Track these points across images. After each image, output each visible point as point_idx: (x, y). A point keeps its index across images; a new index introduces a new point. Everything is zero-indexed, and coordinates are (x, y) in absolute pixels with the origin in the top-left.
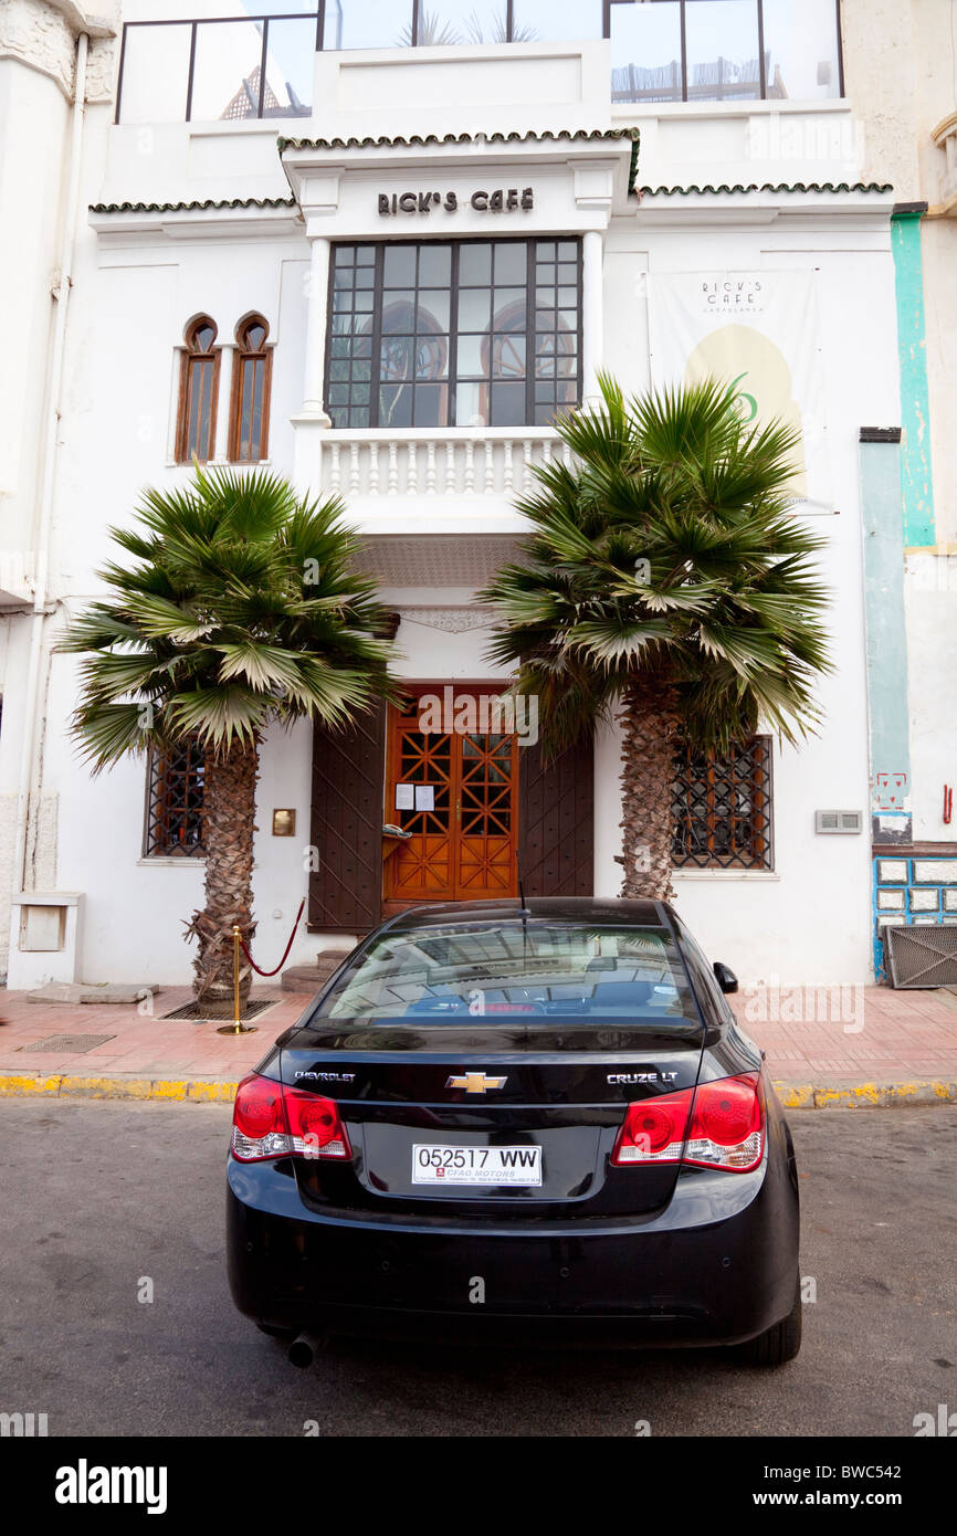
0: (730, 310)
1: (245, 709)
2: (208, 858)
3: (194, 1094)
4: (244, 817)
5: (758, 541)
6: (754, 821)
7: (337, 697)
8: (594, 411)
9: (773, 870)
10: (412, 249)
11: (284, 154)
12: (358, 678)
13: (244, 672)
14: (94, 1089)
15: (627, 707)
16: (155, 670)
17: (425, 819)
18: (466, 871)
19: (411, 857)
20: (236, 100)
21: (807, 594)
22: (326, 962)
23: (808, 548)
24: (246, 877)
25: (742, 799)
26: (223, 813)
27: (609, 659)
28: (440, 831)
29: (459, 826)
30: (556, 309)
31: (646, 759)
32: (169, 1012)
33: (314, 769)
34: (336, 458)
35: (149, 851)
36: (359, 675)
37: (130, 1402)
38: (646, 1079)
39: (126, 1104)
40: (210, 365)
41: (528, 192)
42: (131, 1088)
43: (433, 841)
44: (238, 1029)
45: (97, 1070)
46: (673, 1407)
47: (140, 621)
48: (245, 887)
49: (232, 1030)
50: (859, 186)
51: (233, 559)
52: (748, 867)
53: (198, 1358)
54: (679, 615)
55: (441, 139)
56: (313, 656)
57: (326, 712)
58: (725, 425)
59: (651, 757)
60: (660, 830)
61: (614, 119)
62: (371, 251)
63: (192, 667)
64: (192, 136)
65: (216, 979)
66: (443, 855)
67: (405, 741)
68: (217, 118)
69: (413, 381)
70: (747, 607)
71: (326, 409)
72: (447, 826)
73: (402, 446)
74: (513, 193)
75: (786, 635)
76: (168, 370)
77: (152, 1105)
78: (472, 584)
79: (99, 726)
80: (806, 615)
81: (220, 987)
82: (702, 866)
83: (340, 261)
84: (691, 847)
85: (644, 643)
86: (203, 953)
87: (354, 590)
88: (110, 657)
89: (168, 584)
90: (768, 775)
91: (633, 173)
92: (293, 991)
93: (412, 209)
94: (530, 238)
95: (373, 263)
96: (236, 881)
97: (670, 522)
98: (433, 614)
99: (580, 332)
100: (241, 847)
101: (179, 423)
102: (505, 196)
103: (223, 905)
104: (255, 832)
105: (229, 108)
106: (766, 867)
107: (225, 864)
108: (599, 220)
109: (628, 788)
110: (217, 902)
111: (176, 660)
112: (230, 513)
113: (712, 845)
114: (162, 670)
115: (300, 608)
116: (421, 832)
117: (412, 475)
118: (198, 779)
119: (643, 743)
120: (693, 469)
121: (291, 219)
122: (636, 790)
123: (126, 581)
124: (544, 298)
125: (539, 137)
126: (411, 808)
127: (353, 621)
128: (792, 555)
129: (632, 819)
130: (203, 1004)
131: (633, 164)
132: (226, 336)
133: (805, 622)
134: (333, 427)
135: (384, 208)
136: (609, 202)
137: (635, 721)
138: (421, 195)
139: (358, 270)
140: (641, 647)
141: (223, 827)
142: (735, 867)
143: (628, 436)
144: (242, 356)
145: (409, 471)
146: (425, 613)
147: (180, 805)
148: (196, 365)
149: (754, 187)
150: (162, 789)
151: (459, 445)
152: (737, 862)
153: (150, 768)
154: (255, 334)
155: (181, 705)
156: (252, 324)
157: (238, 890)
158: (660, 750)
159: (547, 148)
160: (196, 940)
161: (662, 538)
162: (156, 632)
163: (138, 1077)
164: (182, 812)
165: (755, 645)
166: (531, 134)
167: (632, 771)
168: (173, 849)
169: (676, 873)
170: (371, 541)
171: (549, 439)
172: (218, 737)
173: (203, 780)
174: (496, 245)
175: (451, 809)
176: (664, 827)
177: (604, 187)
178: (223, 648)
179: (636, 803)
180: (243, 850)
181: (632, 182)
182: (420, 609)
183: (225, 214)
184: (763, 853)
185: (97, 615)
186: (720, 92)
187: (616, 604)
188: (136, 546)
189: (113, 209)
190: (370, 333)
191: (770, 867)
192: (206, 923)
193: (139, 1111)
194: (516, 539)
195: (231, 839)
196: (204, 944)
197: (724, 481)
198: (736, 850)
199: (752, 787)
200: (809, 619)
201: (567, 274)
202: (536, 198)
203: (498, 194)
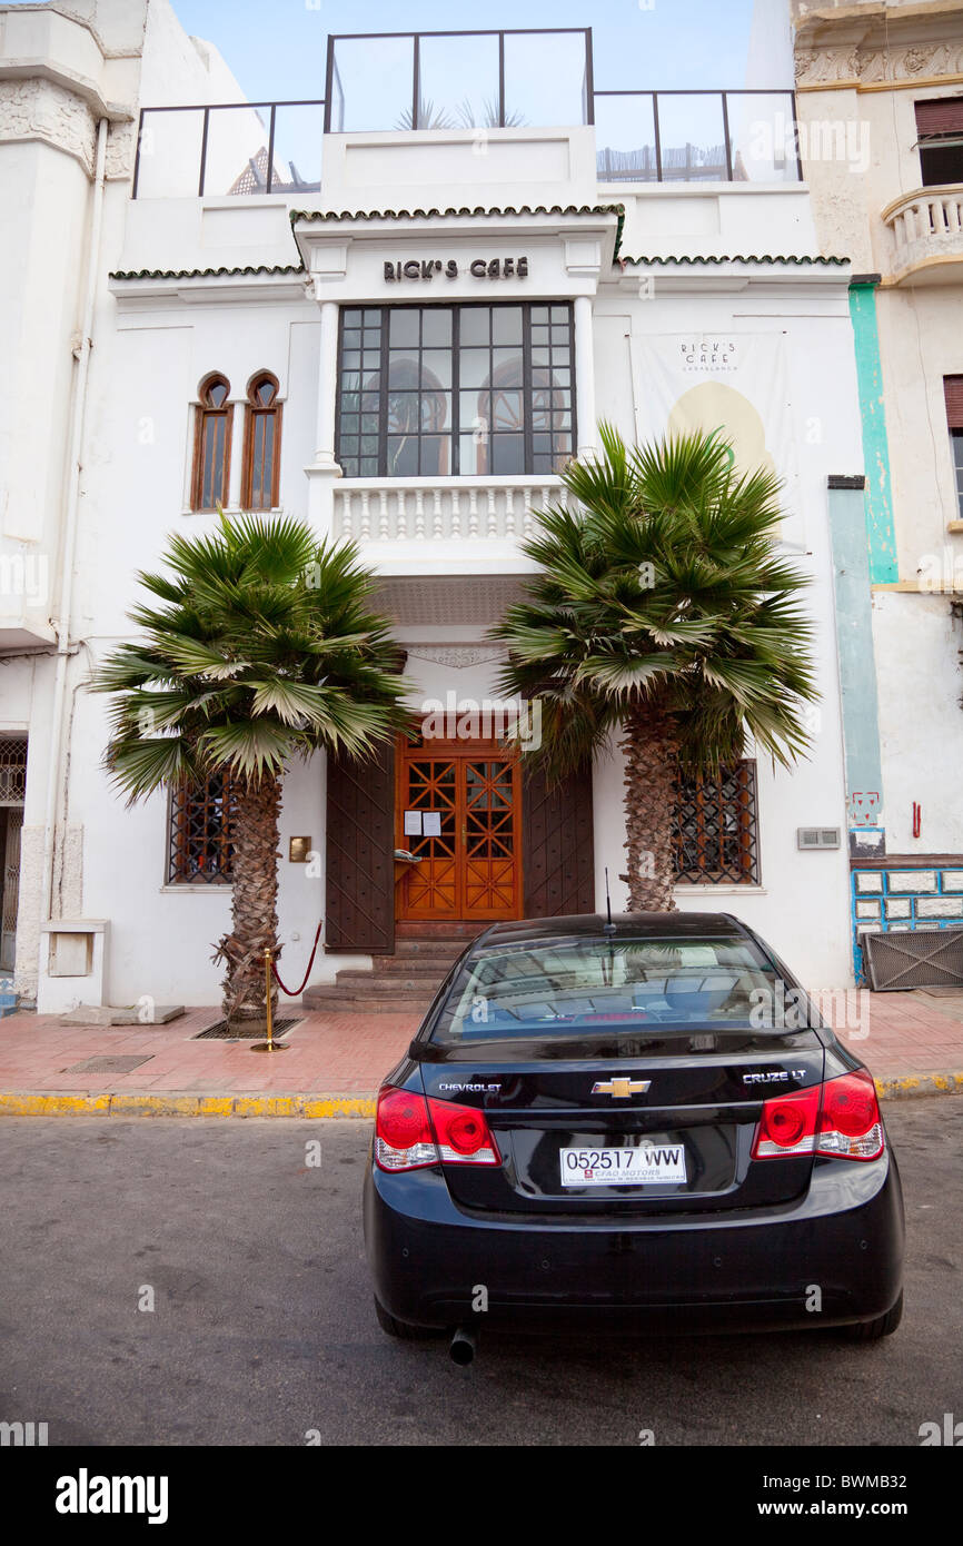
0: (707, 369)
1: (276, 743)
2: (235, 884)
3: (241, 1110)
4: (269, 845)
5: (751, 580)
6: (741, 840)
7: (359, 730)
8: (589, 460)
9: (760, 885)
10: (416, 312)
11: (296, 226)
12: (377, 711)
13: (274, 708)
14: (143, 1108)
15: (629, 735)
16: (189, 706)
17: (432, 843)
18: (472, 892)
19: (419, 880)
20: (242, 178)
21: (793, 627)
22: (344, 981)
23: (795, 586)
24: (271, 902)
25: (729, 819)
26: (249, 841)
27: (620, 691)
28: (447, 855)
29: (465, 850)
30: (551, 367)
31: (648, 783)
32: (200, 1032)
33: (328, 798)
34: (347, 506)
35: (171, 879)
36: (376, 708)
37: (277, 1405)
38: (779, 1077)
39: (175, 1120)
40: (224, 419)
41: (523, 261)
42: (179, 1106)
43: (440, 865)
44: (270, 1047)
45: (144, 1088)
46: (793, 1384)
47: (175, 660)
48: (271, 912)
49: (264, 1047)
50: (820, 259)
51: (260, 601)
52: (737, 882)
53: (329, 1360)
54: (682, 649)
55: (442, 213)
56: (337, 691)
57: (349, 743)
58: (717, 473)
59: (654, 782)
60: (663, 849)
61: (601, 196)
62: (378, 313)
63: (224, 703)
64: (205, 210)
65: (245, 1000)
66: (450, 877)
67: (412, 770)
68: (225, 193)
69: (420, 434)
70: (744, 640)
71: (337, 460)
72: (453, 850)
73: (410, 493)
74: (509, 261)
75: (779, 666)
76: (183, 425)
77: (201, 1121)
78: (484, 622)
79: (133, 760)
80: (795, 647)
81: (249, 1006)
82: (695, 882)
83: (347, 324)
84: (683, 864)
85: (652, 675)
86: (232, 975)
87: (371, 629)
88: (143, 694)
89: (198, 624)
90: (753, 796)
91: (618, 245)
92: (314, 1009)
93: (415, 276)
94: (525, 302)
95: (379, 325)
96: (262, 906)
97: (673, 563)
98: (439, 650)
99: (573, 388)
100: (267, 873)
101: (194, 474)
102: (502, 264)
103: (251, 929)
104: (278, 859)
105: (236, 185)
106: (753, 881)
107: (252, 890)
108: (588, 287)
109: (632, 811)
110: (244, 926)
111: (208, 697)
112: (257, 557)
113: (702, 862)
114: (196, 707)
115: (324, 646)
116: (429, 856)
117: (420, 521)
118: (217, 810)
119: (645, 768)
120: (690, 514)
121: (299, 285)
122: (639, 812)
123: (158, 623)
124: (540, 357)
125: (533, 211)
126: (420, 833)
127: (370, 657)
128: (779, 592)
129: (636, 840)
130: (232, 1024)
131: (619, 236)
132: (239, 392)
133: (796, 654)
134: (344, 476)
135: (390, 274)
136: (598, 270)
137: (637, 748)
138: (424, 262)
139: (366, 331)
140: (649, 679)
141: (250, 854)
142: (725, 882)
143: (630, 483)
144: (253, 411)
145: (417, 517)
146: (430, 651)
147: (200, 835)
148: (210, 420)
149: (727, 258)
150: (182, 819)
151: (464, 493)
152: (726, 878)
153: (171, 800)
154: (265, 391)
155: (214, 739)
156: (263, 381)
157: (265, 914)
158: (661, 775)
159: (541, 222)
160: (225, 962)
161: (665, 578)
162: (188, 671)
163: (183, 1094)
164: (202, 842)
165: (752, 676)
166: (526, 209)
167: (635, 795)
168: (194, 876)
169: (678, 888)
170: (385, 582)
171: (547, 486)
172: (249, 768)
173: (221, 810)
174: (494, 309)
175: (457, 834)
176: (666, 846)
177: (592, 256)
178: (254, 685)
179: (640, 824)
180: (268, 876)
181: (616, 253)
182: (426, 646)
183: (238, 280)
184: (751, 868)
185: (126, 656)
186: (687, 173)
187: (621, 639)
188: (163, 589)
189: (132, 276)
190: (378, 388)
191: (757, 882)
192: (235, 947)
193: (190, 1127)
194: (517, 579)
195: (257, 865)
196: (232, 966)
197: (718, 524)
198: (726, 867)
199: (739, 809)
200: (798, 650)
201: (561, 335)
202: (530, 265)
203: (496, 262)
